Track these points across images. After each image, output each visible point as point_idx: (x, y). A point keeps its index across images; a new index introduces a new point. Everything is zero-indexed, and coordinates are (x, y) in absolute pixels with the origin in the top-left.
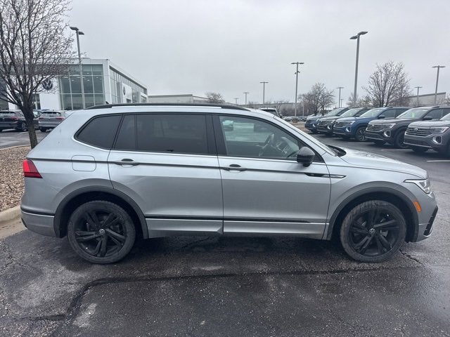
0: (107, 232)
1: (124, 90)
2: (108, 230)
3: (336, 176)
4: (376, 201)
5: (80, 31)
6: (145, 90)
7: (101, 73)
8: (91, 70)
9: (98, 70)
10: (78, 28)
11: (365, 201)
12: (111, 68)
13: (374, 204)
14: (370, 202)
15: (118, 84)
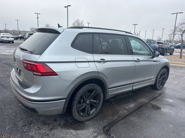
0: (90, 101)
2: (91, 100)
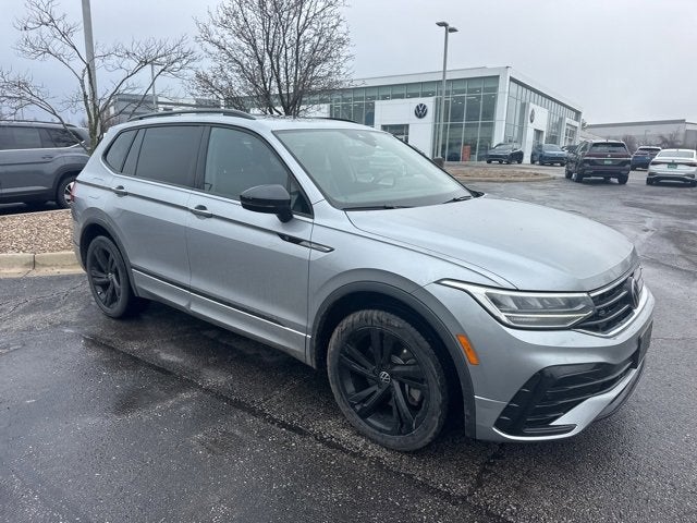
1: (532, 115)
3: (319, 247)
4: (381, 313)
5: (451, 26)
6: (578, 113)
7: (495, 89)
8: (481, 85)
9: (490, 85)
10: (447, 22)
11: (364, 309)
12: (512, 79)
13: (375, 318)
14: (370, 312)
15: (524, 106)
